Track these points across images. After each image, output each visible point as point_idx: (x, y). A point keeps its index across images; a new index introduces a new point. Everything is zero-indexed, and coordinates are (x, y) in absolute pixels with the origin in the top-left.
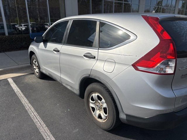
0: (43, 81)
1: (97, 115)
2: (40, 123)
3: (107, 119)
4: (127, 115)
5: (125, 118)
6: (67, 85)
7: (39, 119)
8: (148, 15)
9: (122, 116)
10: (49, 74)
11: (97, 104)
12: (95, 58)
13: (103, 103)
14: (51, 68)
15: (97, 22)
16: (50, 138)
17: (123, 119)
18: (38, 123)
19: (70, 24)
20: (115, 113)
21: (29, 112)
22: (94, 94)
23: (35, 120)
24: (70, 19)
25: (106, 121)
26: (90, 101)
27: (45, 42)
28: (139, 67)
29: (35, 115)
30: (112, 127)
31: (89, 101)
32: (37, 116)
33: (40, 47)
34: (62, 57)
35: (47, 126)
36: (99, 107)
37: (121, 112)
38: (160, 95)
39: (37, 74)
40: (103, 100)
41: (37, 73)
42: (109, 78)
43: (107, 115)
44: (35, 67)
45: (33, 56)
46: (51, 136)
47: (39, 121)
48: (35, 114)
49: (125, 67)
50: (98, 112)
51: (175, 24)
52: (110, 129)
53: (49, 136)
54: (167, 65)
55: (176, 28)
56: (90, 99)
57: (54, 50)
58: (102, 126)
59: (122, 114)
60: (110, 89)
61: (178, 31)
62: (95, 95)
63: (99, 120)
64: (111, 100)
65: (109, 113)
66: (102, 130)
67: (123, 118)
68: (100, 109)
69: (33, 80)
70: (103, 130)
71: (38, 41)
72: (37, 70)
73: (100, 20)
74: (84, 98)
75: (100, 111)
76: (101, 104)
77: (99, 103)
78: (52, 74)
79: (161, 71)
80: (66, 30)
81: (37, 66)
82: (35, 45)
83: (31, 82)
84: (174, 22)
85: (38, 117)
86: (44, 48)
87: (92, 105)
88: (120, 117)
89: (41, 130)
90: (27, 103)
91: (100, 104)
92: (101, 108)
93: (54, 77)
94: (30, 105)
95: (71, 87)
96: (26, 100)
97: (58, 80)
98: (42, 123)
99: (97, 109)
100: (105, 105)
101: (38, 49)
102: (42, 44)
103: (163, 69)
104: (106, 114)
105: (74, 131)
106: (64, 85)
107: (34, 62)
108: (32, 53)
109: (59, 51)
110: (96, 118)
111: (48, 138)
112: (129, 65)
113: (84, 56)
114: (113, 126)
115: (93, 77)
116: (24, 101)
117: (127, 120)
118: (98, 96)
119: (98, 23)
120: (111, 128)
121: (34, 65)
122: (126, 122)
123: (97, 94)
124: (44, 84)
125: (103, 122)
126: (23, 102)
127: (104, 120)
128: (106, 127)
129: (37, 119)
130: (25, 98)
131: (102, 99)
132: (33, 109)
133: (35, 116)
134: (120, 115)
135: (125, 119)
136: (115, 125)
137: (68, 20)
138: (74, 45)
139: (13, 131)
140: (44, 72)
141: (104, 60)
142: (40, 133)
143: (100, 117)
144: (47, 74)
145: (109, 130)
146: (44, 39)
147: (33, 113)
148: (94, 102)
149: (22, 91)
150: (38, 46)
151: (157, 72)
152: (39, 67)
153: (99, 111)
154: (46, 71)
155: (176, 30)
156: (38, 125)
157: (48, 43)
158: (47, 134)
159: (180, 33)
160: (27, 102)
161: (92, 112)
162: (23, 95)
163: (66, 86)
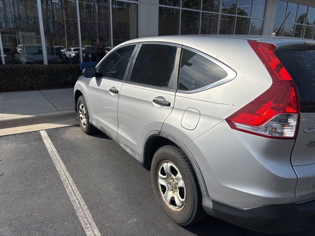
0: (92, 137)
1: (169, 198)
2: (79, 203)
3: (183, 207)
4: (214, 202)
5: (212, 207)
6: (126, 146)
7: (79, 196)
8: (258, 39)
9: (207, 203)
10: (101, 127)
11: (171, 181)
12: (169, 105)
13: (178, 179)
14: (106, 118)
15: (178, 48)
16: (91, 227)
17: (208, 208)
18: (77, 202)
19: (137, 50)
20: (196, 198)
21: (66, 183)
22: (166, 164)
23: (73, 198)
24: (138, 42)
25: (181, 209)
26: (160, 174)
27: (99, 76)
28: (237, 124)
29: (73, 190)
30: (191, 220)
31: (158, 175)
32: (77, 191)
33: (90, 85)
34: (123, 102)
35: (90, 208)
36: (173, 186)
37: (206, 196)
38: (271, 173)
39: (84, 127)
40: (179, 175)
41: (84, 124)
42: (189, 139)
43: (183, 200)
44: (81, 116)
45: (80, 98)
46: (93, 224)
47: (78, 199)
48: (73, 188)
49: (214, 123)
50: (170, 194)
51: (303, 57)
52: (187, 223)
53: (90, 224)
54: (284, 123)
55: (305, 62)
56: (160, 172)
57: (110, 90)
58: (174, 217)
59: (206, 200)
60: (190, 156)
61: (307, 67)
62: (167, 166)
63: (172, 207)
64: (191, 176)
65: (186, 197)
66: (174, 224)
67: (207, 206)
68: (173, 189)
69: (77, 135)
70: (177, 223)
71: (89, 76)
72: (84, 121)
73: (182, 45)
74: (150, 170)
75: (174, 193)
76: (176, 181)
77: (173, 179)
78: (105, 128)
79: (273, 132)
80: (131, 59)
81: (85, 114)
82: (83, 81)
83: (74, 138)
84: (302, 53)
85: (78, 193)
86: (97, 87)
87: (161, 182)
88: (203, 204)
89: (80, 214)
90: (64, 170)
91: (174, 181)
92: (176, 188)
93: (108, 132)
94: (67, 174)
95: (132, 150)
96: (63, 165)
97: (114, 137)
98: (83, 203)
99: (168, 189)
100: (181, 183)
101: (88, 86)
102: (94, 79)
103: (276, 129)
104: (183, 198)
105: (130, 222)
106: (122, 146)
107: (81, 107)
108: (79, 93)
109: (118, 92)
110: (168, 203)
111: (88, 227)
112: (221, 119)
113: (154, 101)
114: (193, 218)
115: (164, 136)
116: (61, 167)
117: (213, 210)
118: (172, 168)
119: (179, 50)
120: (189, 222)
121: (80, 112)
122: (213, 214)
123: (170, 164)
124: (93, 143)
125: (178, 210)
126: (58, 169)
127: (180, 207)
128: (180, 219)
129: (75, 195)
130: (61, 162)
131: (177, 173)
132: (71, 180)
133: (74, 192)
134: (203, 201)
135: (211, 209)
136: (195, 218)
137: (134, 44)
138: (140, 84)
139: (38, 211)
140: (94, 123)
141: (183, 110)
142: (77, 217)
143: (173, 202)
144: (99, 127)
145: (185, 224)
146: (97, 72)
147: (71, 186)
148: (165, 177)
149: (59, 152)
150: (87, 83)
151: (267, 134)
152: (87, 116)
153: (172, 192)
154: (97, 124)
155: (304, 66)
156: (76, 205)
157: (102, 79)
158: (88, 221)
159: (310, 71)
160: (65, 168)
161: (162, 192)
162: (59, 158)
163: (125, 148)
